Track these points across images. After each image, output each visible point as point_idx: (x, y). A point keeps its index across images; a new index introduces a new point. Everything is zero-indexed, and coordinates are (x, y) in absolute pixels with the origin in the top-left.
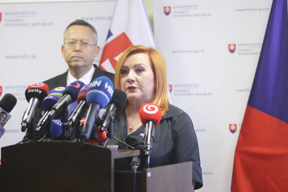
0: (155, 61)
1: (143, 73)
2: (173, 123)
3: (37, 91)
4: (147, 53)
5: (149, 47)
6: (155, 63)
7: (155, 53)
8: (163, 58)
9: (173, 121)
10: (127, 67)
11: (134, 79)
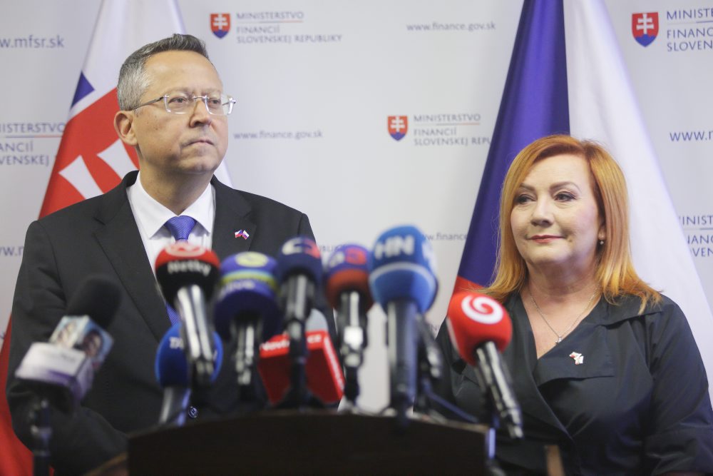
0: (601, 174)
1: (573, 202)
2: (648, 332)
3: (197, 266)
4: (581, 156)
5: (586, 141)
6: (601, 181)
7: (600, 157)
8: (619, 168)
9: (648, 326)
10: (531, 189)
11: (549, 217)
